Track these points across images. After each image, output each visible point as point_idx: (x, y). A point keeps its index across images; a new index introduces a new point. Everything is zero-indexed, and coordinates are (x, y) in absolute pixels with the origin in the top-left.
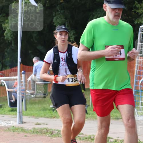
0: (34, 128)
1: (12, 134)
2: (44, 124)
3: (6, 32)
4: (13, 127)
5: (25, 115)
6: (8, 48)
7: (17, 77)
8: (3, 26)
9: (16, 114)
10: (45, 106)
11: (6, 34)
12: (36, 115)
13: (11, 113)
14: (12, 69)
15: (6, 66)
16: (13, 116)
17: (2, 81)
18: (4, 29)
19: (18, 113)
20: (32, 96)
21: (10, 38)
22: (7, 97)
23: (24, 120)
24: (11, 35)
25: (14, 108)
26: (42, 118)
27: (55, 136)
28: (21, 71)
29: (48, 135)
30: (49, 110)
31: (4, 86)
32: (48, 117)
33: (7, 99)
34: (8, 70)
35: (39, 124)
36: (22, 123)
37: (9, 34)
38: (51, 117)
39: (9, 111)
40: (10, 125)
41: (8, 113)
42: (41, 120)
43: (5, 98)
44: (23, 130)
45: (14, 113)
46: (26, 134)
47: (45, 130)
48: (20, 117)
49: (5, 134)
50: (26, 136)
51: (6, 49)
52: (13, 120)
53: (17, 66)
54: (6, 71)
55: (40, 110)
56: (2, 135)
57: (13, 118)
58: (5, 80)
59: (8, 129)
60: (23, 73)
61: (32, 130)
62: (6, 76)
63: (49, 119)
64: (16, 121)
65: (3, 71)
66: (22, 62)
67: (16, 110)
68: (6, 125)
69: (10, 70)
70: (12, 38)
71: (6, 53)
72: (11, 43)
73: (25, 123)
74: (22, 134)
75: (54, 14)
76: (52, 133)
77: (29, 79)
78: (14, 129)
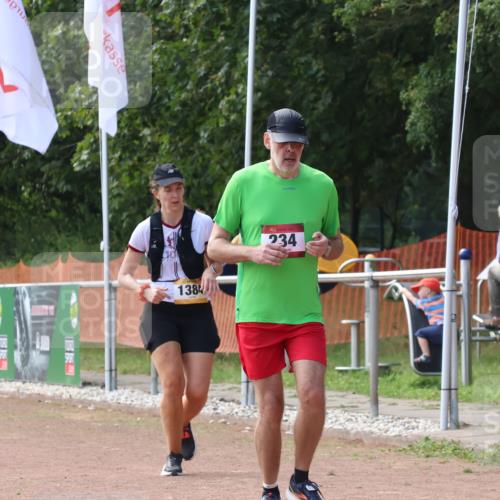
1: (423, 463)
3: (411, 118)
4: (427, 439)
5: (468, 400)
6: (415, 171)
7: (446, 271)
8: (403, 95)
9: (437, 397)
11: (413, 124)
13: (419, 391)
14: (429, 241)
15: (408, 234)
16: (427, 403)
17: (394, 283)
18: (404, 108)
19: (443, 394)
20: (492, 334)
21: (424, 139)
22: (407, 337)
23: (463, 417)
24: (427, 127)
25: (430, 377)
28: (456, 249)
31: (401, 298)
34: (414, 247)
36: (458, 426)
37: (420, 125)
39: (413, 385)
40: (416, 432)
41: (410, 392)
43: (402, 342)
44: (459, 451)
45: (431, 392)
46: (468, 466)
48: (451, 408)
49: (399, 465)
50: (468, 471)
51: (409, 175)
52: (426, 418)
53: (444, 230)
54: (406, 248)
57: (427, 408)
59: (410, 447)
60: (465, 257)
61: (491, 452)
64: (435, 421)
65: (397, 251)
66: (461, 220)
67: (437, 383)
68: (404, 434)
69: (420, 245)
70: (430, 136)
71: (407, 189)
72: (426, 155)
73: (466, 425)
74: (457, 465)
77: (483, 276)
78: (430, 448)
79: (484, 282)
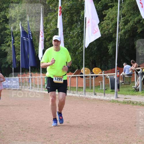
0: (124, 101)
1: (112, 103)
2: (129, 98)
3: (109, 50)
5: (119, 94)
6: (110, 59)
7: (115, 74)
8: (108, 47)
9: (114, 93)
10: (129, 89)
11: (110, 51)
12: (125, 94)
13: (111, 93)
15: (109, 68)
17: (107, 76)
19: (115, 93)
20: (123, 84)
21: (112, 54)
24: (112, 52)
25: (113, 90)
26: (128, 95)
27: (135, 105)
28: (117, 70)
29: (131, 104)
30: (132, 91)
31: (108, 78)
32: (131, 95)
33: (109, 85)
34: (110, 70)
35: (126, 99)
36: (118, 98)
38: (133, 95)
39: (110, 92)
40: (111, 99)
41: (110, 93)
42: (127, 96)
44: (118, 102)
45: (113, 93)
46: (119, 104)
47: (130, 102)
48: (117, 95)
49: (109, 104)
50: (119, 105)
51: (109, 59)
52: (113, 97)
53: (115, 68)
54: (109, 70)
55: (127, 91)
56: (107, 104)
57: (113, 95)
58: (108, 75)
59: (110, 101)
60: (118, 72)
61: (123, 102)
62: (109, 73)
63: (132, 96)
64: (114, 97)
65: (108, 71)
66: (118, 66)
67: (114, 91)
68: (109, 99)
69: (111, 70)
71: (109, 61)
72: (112, 56)
73: (119, 98)
74: (118, 104)
75: (135, 39)
76: (133, 103)
77: (121, 74)
78: (113, 101)
79: (122, 75)
